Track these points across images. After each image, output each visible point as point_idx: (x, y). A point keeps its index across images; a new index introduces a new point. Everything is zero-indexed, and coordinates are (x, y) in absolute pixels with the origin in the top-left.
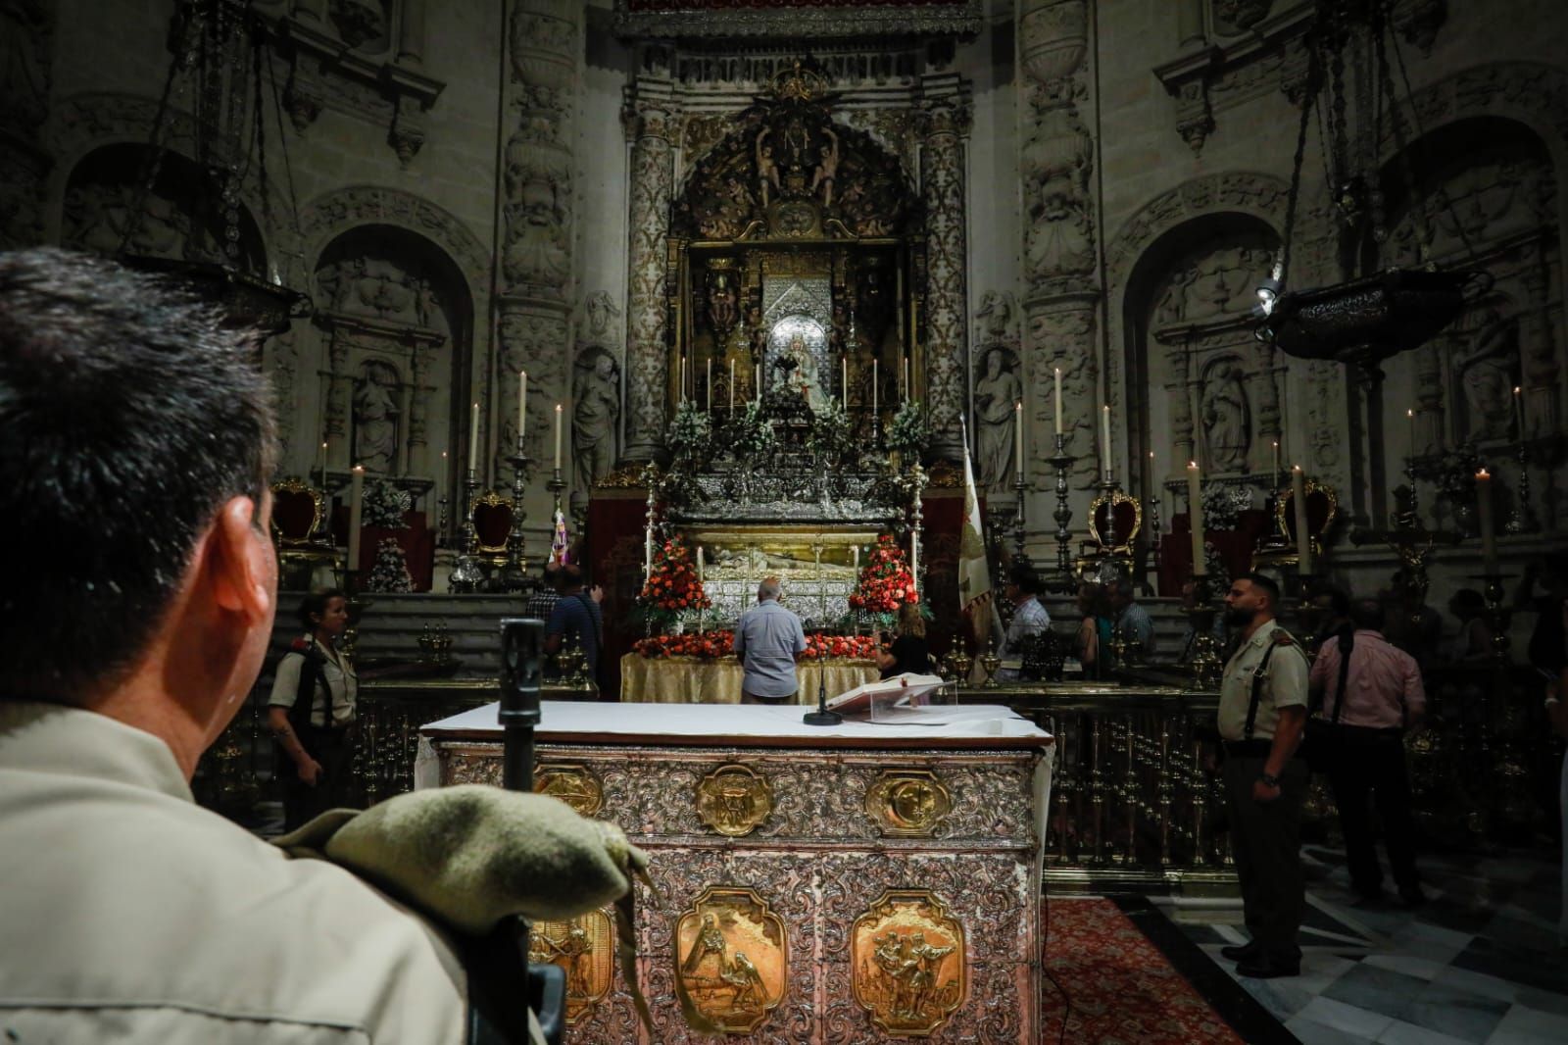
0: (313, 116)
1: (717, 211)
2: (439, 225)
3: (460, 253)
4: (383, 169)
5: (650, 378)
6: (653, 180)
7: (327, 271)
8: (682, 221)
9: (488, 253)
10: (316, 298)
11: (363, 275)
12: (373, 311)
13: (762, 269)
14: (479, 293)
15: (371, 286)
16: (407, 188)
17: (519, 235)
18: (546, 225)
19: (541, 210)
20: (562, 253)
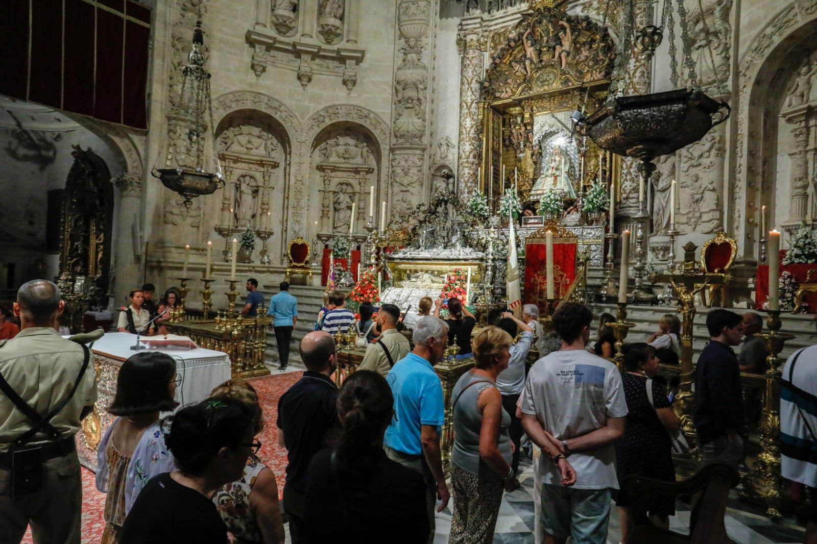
0: (310, 80)
1: (506, 83)
2: (366, 117)
3: (376, 128)
4: (341, 96)
5: (466, 179)
6: (469, 73)
7: (323, 145)
8: (486, 92)
9: (388, 126)
10: (317, 158)
11: (338, 145)
12: (342, 160)
13: (532, 110)
14: (385, 146)
15: (341, 149)
16: (351, 103)
17: (400, 115)
18: (412, 108)
19: (410, 101)
20: (420, 120)
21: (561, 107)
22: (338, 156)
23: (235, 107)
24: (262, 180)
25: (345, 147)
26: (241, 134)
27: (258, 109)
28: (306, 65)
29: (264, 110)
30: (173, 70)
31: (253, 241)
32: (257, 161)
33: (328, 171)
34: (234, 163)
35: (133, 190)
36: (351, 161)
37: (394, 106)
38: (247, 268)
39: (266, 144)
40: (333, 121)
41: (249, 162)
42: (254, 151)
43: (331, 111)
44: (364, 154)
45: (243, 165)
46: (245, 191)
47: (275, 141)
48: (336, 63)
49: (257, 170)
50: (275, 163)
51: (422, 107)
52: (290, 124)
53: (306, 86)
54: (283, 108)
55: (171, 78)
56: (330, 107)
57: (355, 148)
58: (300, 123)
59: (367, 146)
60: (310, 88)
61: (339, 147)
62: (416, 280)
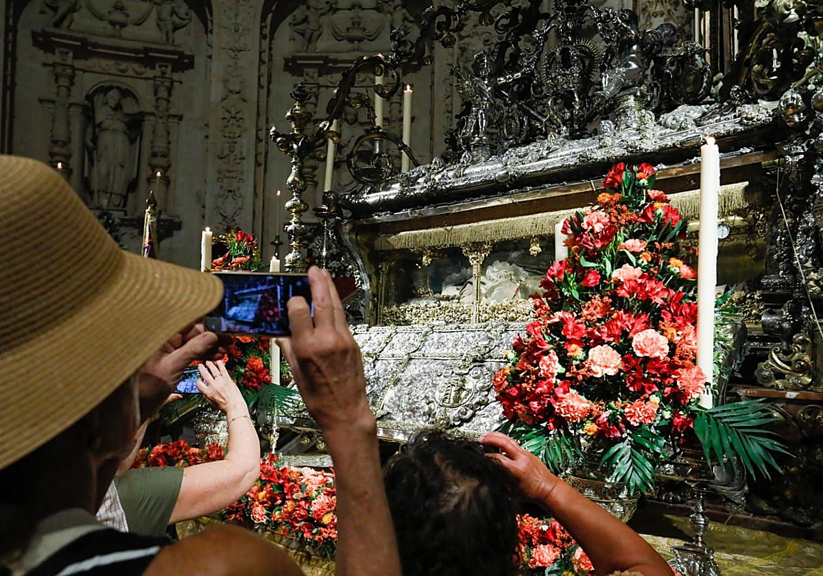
7: (299, 13)
10: (286, 43)
12: (345, 45)
15: (342, 19)
22: (337, 36)
24: (153, 98)
25: (351, 14)
32: (136, 51)
33: (311, 71)
34: (77, 56)
36: (366, 45)
39: (159, 13)
41: (117, 55)
42: (130, 31)
45: (105, 63)
46: (107, 123)
49: (138, 76)
50: (181, 54)
57: (374, 14)
59: (406, 4)
61: (339, 14)
62: (457, 293)
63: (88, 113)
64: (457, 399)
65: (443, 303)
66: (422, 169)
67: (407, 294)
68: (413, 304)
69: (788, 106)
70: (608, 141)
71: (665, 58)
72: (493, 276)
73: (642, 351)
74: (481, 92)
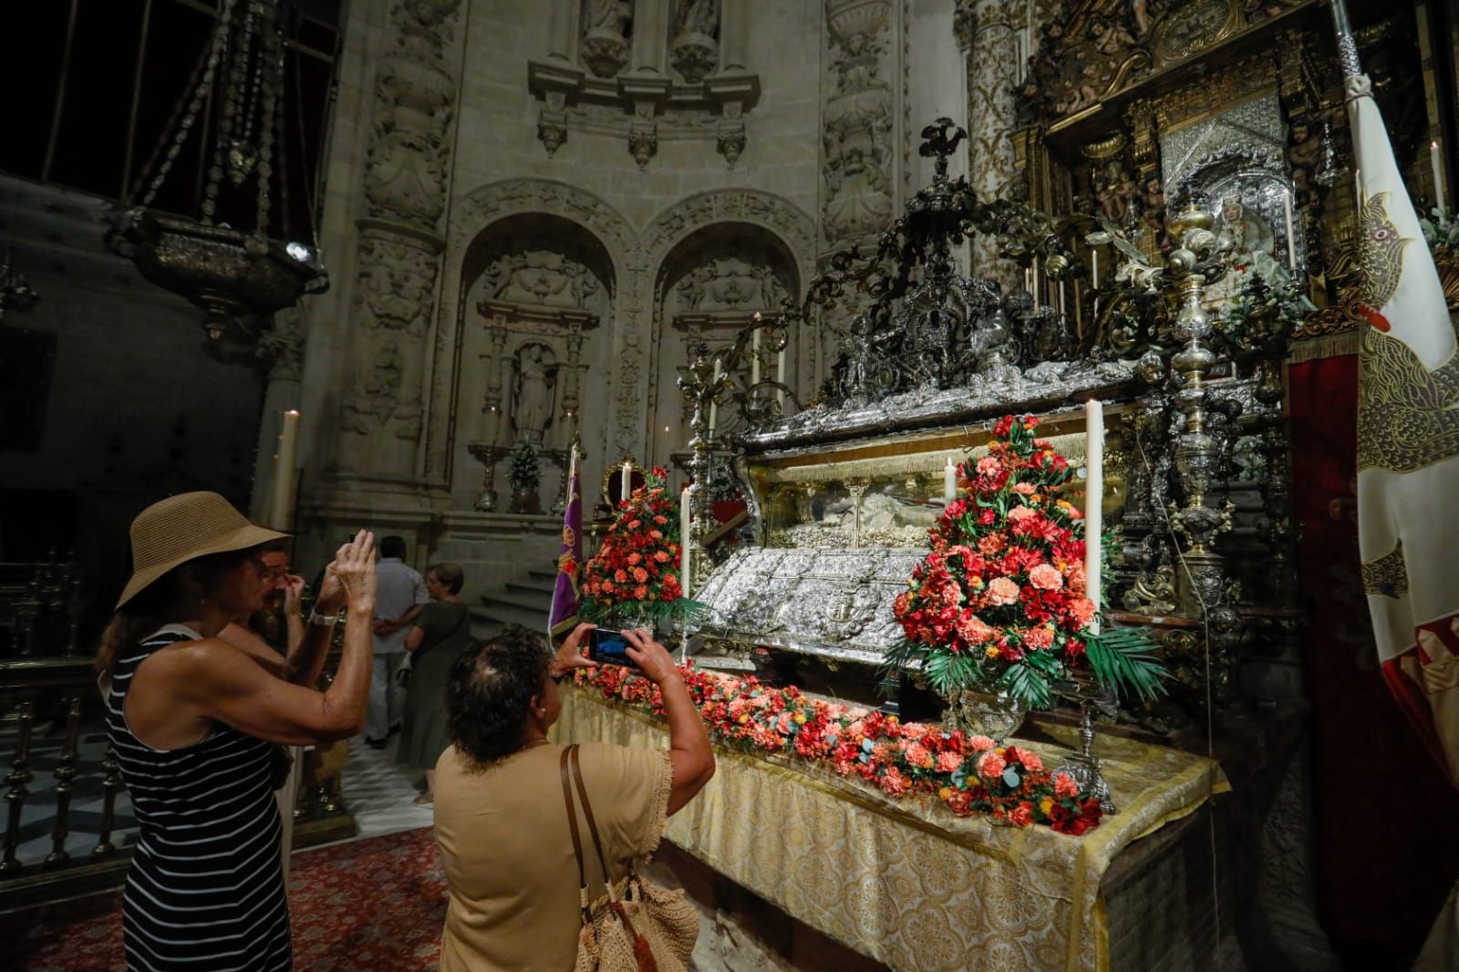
0: (653, 151)
1: (1080, 77)
2: (766, 209)
3: (787, 229)
4: (714, 174)
6: (988, 77)
7: (686, 280)
8: (1032, 107)
9: (812, 221)
10: (675, 304)
11: (714, 277)
12: (724, 305)
13: (1156, 124)
14: (807, 263)
15: (721, 284)
16: (735, 185)
17: (835, 191)
18: (861, 171)
19: (856, 158)
20: (880, 193)
21: (1242, 91)
22: (717, 298)
23: (506, 211)
24: (566, 353)
25: (729, 280)
26: (526, 267)
27: (551, 212)
28: (642, 122)
29: (562, 214)
30: (376, 138)
31: (534, 468)
32: (554, 314)
33: (695, 327)
34: (509, 321)
35: (286, 366)
36: (741, 305)
37: (822, 178)
38: (517, 525)
39: (573, 284)
40: (700, 225)
41: (541, 318)
42: (550, 298)
43: (695, 206)
44: (768, 288)
45: (530, 325)
46: (530, 373)
47: (591, 278)
48: (705, 115)
49: (555, 334)
50: (590, 317)
51: (883, 167)
52: (614, 237)
53: (646, 162)
54: (600, 208)
55: (370, 153)
56: (693, 198)
57: (748, 280)
58: (634, 234)
59: (773, 273)
60: (654, 166)
61: (719, 281)
62: (838, 521)
63: (516, 365)
64: (847, 616)
65: (826, 530)
66: (808, 413)
67: (793, 521)
68: (798, 529)
69: (1148, 366)
70: (979, 392)
71: (1023, 320)
72: (870, 506)
73: (1039, 583)
74: (860, 348)
